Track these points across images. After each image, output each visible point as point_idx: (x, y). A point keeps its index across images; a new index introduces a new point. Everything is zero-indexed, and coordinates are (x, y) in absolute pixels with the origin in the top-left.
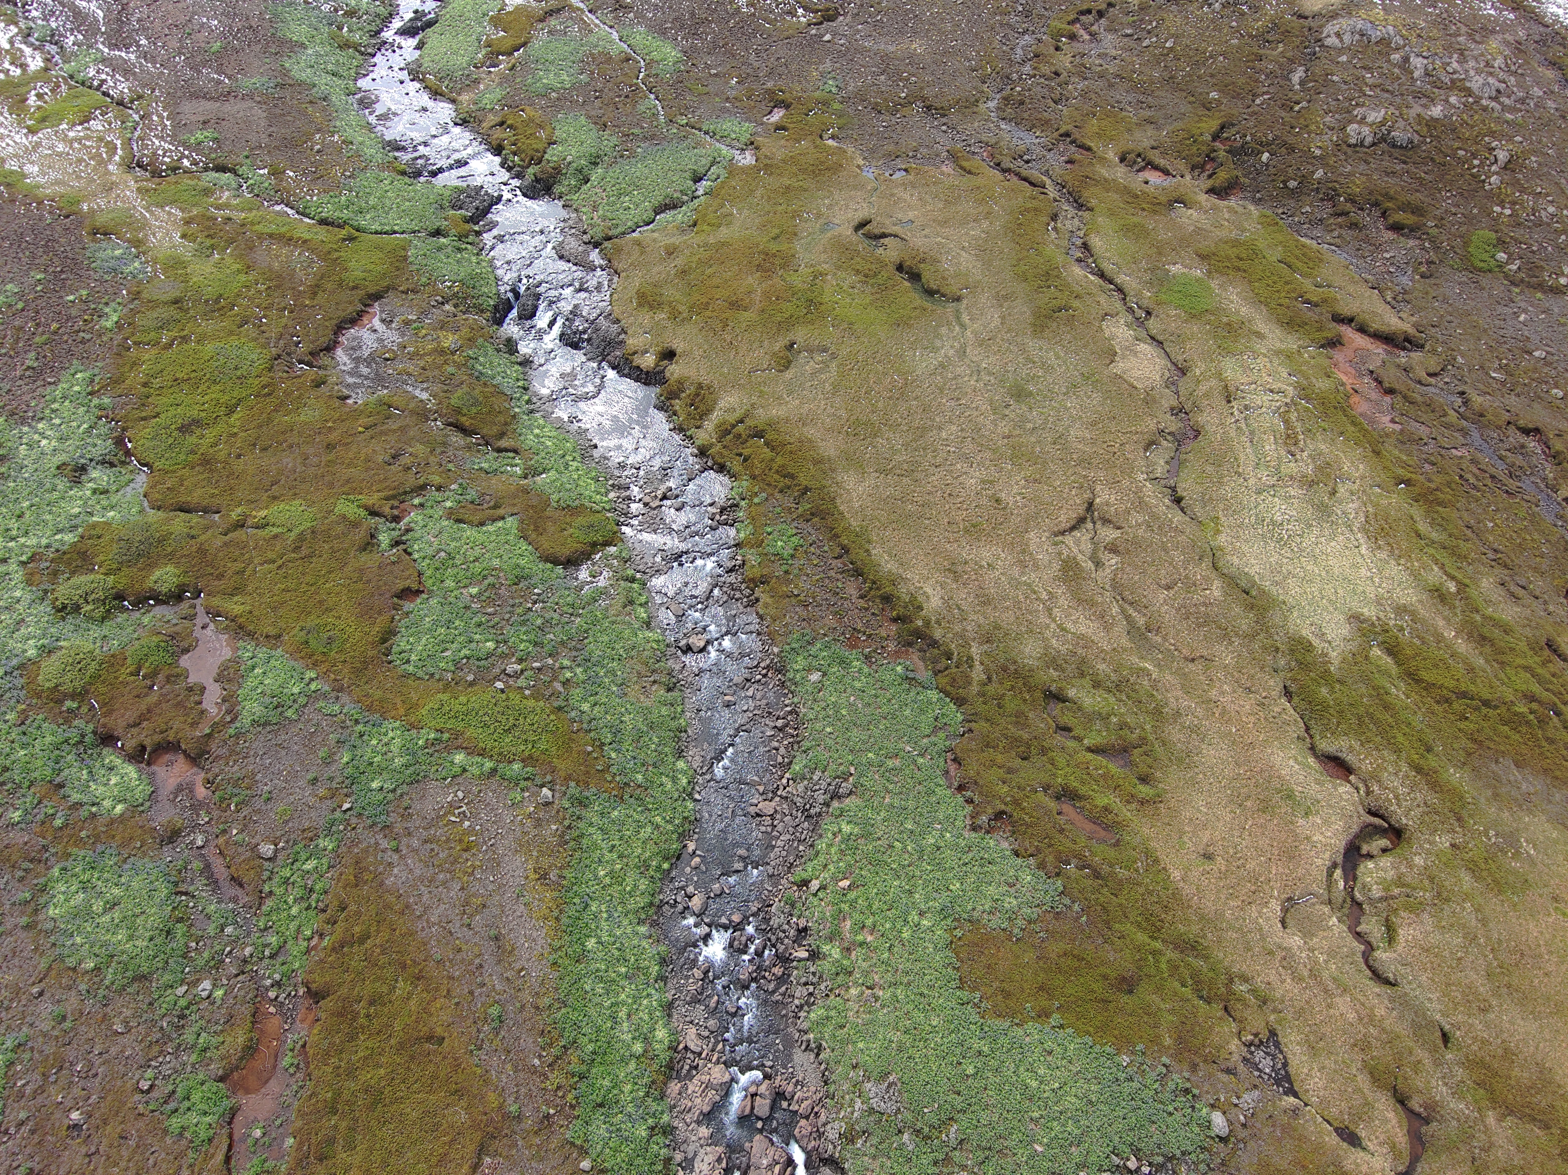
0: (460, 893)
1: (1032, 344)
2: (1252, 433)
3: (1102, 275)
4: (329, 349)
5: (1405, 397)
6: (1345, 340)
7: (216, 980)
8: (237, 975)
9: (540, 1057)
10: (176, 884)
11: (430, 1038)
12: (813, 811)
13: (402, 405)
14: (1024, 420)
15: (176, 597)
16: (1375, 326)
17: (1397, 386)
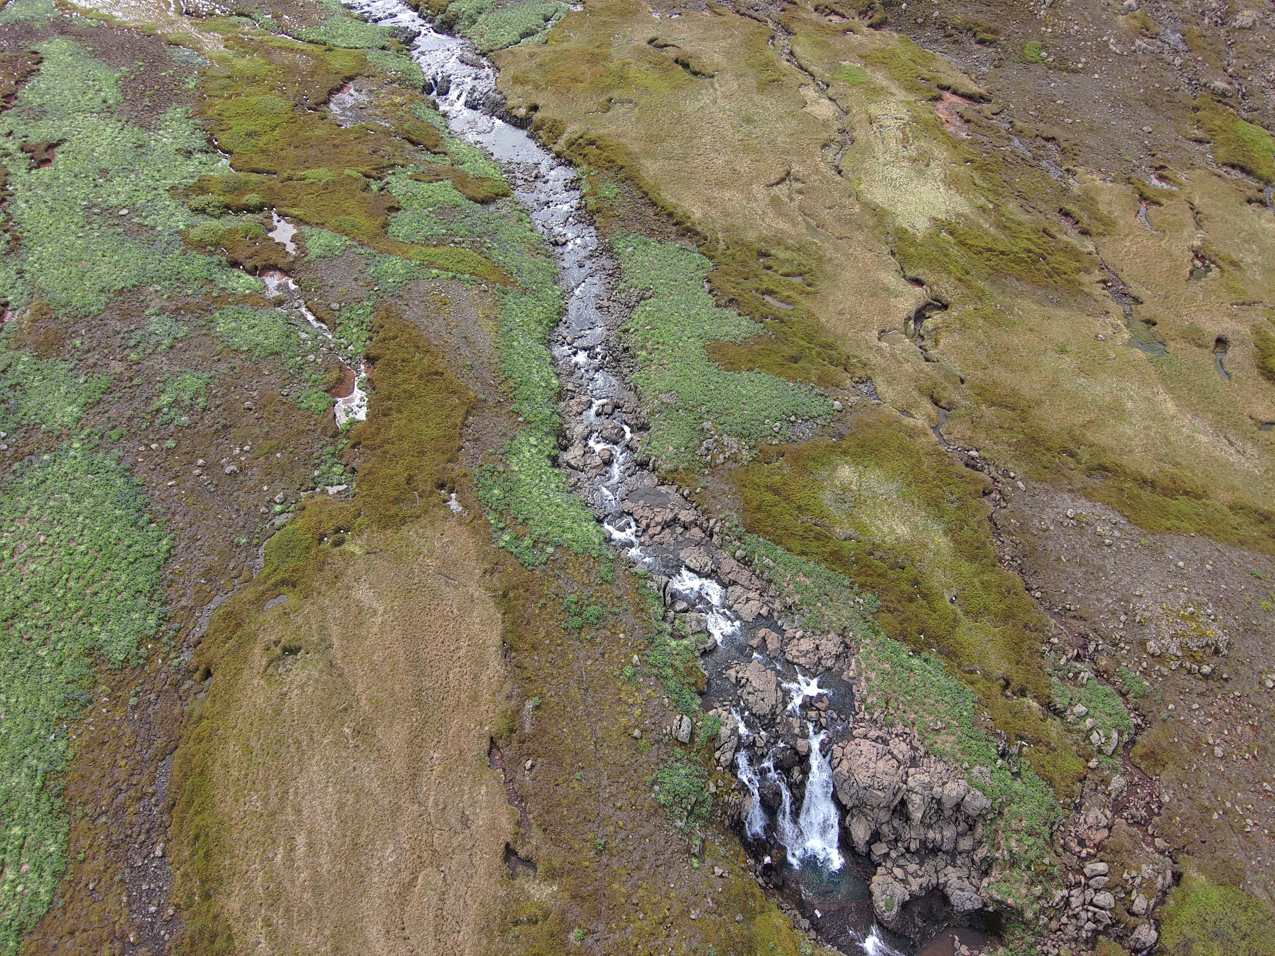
0: (444, 321)
1: (757, 98)
2: (884, 139)
3: (801, 68)
4: (326, 102)
5: (976, 124)
6: (944, 98)
7: (317, 355)
8: (328, 354)
11: (436, 373)
12: (630, 305)
13: (374, 128)
14: (750, 133)
15: (259, 209)
16: (962, 90)
17: (972, 119)
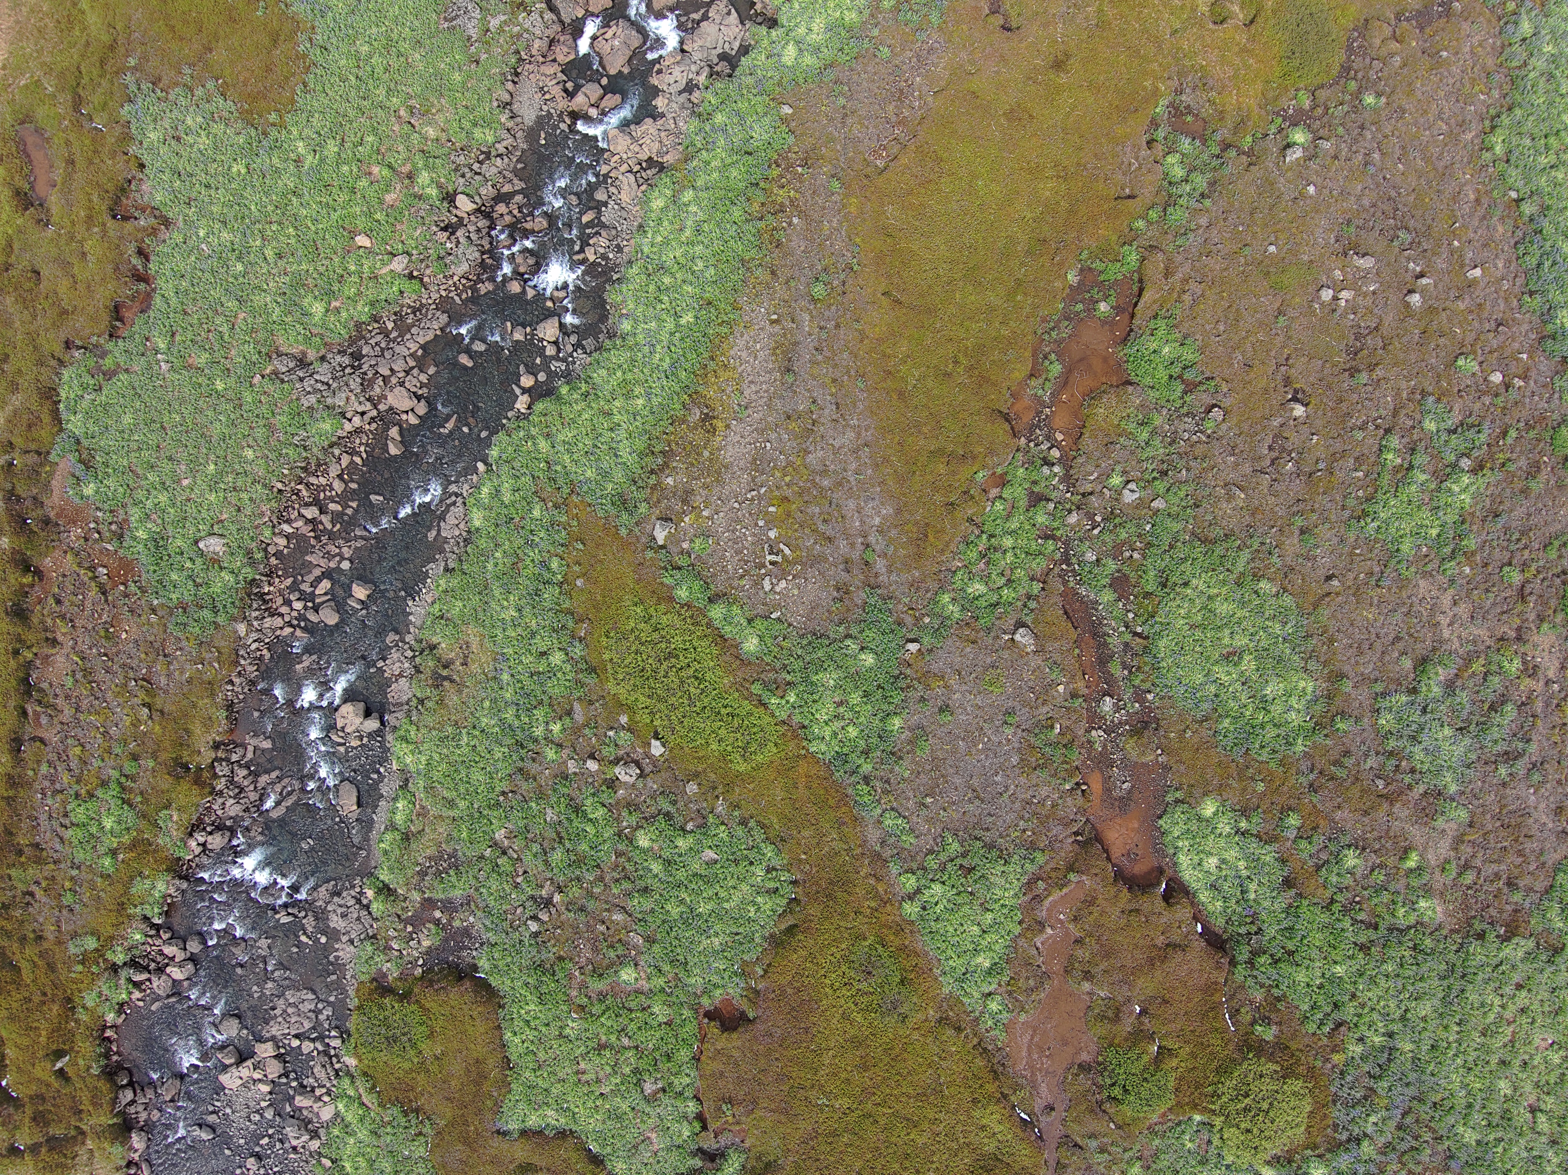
0: (812, 448)
7: (1116, 499)
8: (1091, 493)
9: (790, 224)
10: (1146, 650)
11: (898, 302)
12: (346, 360)
